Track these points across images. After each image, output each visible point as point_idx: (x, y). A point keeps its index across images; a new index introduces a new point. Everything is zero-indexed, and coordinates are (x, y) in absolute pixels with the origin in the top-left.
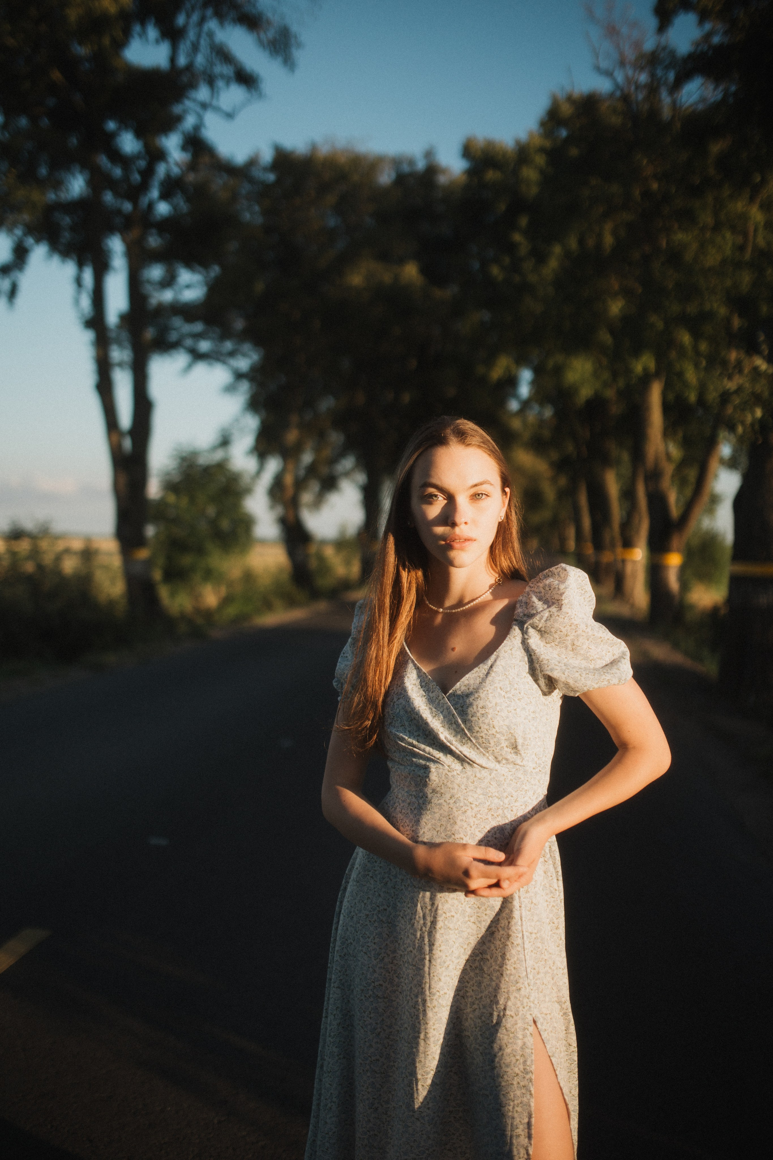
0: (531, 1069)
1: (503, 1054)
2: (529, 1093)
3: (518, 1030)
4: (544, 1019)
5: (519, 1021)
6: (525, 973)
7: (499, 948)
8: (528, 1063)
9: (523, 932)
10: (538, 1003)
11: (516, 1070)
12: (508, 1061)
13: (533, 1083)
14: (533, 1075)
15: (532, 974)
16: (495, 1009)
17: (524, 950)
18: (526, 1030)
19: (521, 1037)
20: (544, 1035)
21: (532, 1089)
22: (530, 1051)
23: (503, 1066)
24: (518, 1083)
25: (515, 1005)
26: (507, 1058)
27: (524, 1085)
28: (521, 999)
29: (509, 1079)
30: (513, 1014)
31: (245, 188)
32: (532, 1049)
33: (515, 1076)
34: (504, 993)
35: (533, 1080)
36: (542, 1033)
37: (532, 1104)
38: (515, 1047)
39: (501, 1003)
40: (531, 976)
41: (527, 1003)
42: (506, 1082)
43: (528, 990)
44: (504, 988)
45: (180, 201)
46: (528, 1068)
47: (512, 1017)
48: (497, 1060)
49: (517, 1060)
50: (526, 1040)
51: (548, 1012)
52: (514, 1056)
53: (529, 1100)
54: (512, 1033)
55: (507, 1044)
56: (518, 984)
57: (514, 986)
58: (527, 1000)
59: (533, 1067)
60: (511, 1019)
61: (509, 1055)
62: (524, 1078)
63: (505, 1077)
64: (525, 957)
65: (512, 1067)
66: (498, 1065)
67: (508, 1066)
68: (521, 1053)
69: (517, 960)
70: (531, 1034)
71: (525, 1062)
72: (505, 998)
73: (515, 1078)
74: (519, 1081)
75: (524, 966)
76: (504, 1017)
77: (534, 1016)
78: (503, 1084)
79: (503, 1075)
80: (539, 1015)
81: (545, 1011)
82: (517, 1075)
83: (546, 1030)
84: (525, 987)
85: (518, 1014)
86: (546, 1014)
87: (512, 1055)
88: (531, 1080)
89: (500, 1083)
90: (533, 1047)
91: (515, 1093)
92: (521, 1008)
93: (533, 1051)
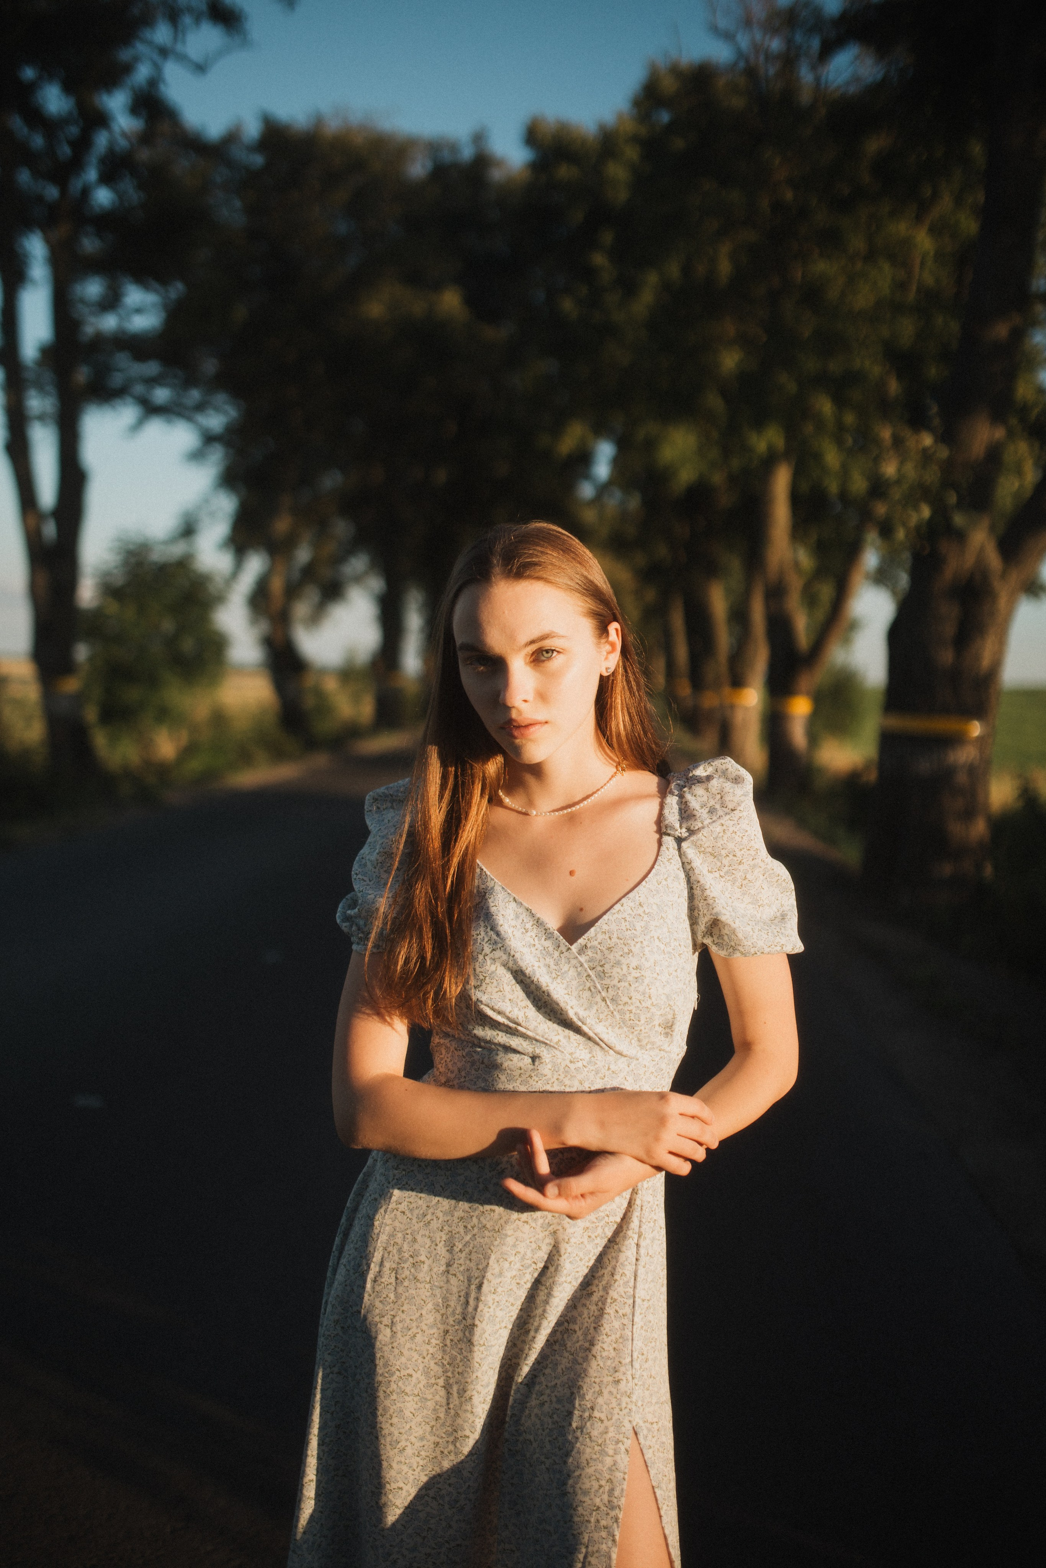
0: (620, 1503)
1: (580, 1475)
2: (611, 1538)
3: (608, 1441)
4: (649, 1430)
5: (611, 1429)
6: (629, 1359)
7: (593, 1315)
8: (617, 1493)
9: (634, 1297)
10: (642, 1405)
11: (597, 1501)
12: (587, 1486)
13: (620, 1524)
14: (622, 1512)
15: (639, 1360)
16: (577, 1405)
17: (633, 1325)
18: (621, 1443)
19: (611, 1452)
20: (648, 1455)
21: (617, 1533)
22: (622, 1475)
23: (580, 1492)
24: (598, 1521)
25: (608, 1404)
26: (586, 1480)
27: (605, 1525)
28: (618, 1396)
29: (585, 1513)
30: (603, 1417)
31: (221, 175)
32: (625, 1473)
33: (594, 1510)
34: (594, 1384)
35: (620, 1520)
36: (645, 1451)
37: (614, 1556)
38: (600, 1466)
39: (587, 1398)
40: (637, 1365)
41: (627, 1403)
42: (580, 1517)
43: (630, 1384)
44: (596, 1377)
45: (128, 185)
46: (615, 1500)
47: (602, 1421)
48: (571, 1482)
49: (601, 1486)
50: (618, 1458)
51: (655, 1420)
52: (598, 1480)
53: (610, 1548)
54: (598, 1445)
55: (590, 1461)
56: (617, 1373)
57: (611, 1376)
58: (628, 1400)
59: (623, 1500)
60: (600, 1423)
61: (590, 1477)
62: (608, 1514)
63: (579, 1509)
64: (633, 1334)
65: (592, 1496)
66: (571, 1490)
67: (586, 1493)
68: (608, 1477)
69: (620, 1338)
70: (627, 1450)
71: (612, 1490)
72: (594, 1392)
73: (594, 1513)
74: (599, 1518)
75: (630, 1348)
76: (589, 1420)
77: (634, 1425)
78: (576, 1519)
79: (576, 1506)
80: (641, 1423)
81: (650, 1418)
82: (598, 1508)
83: (650, 1447)
84: (627, 1380)
85: (611, 1419)
86: (652, 1424)
87: (594, 1478)
88: (616, 1520)
89: (572, 1516)
90: (626, 1471)
91: (591, 1535)
92: (617, 1410)
93: (626, 1477)
